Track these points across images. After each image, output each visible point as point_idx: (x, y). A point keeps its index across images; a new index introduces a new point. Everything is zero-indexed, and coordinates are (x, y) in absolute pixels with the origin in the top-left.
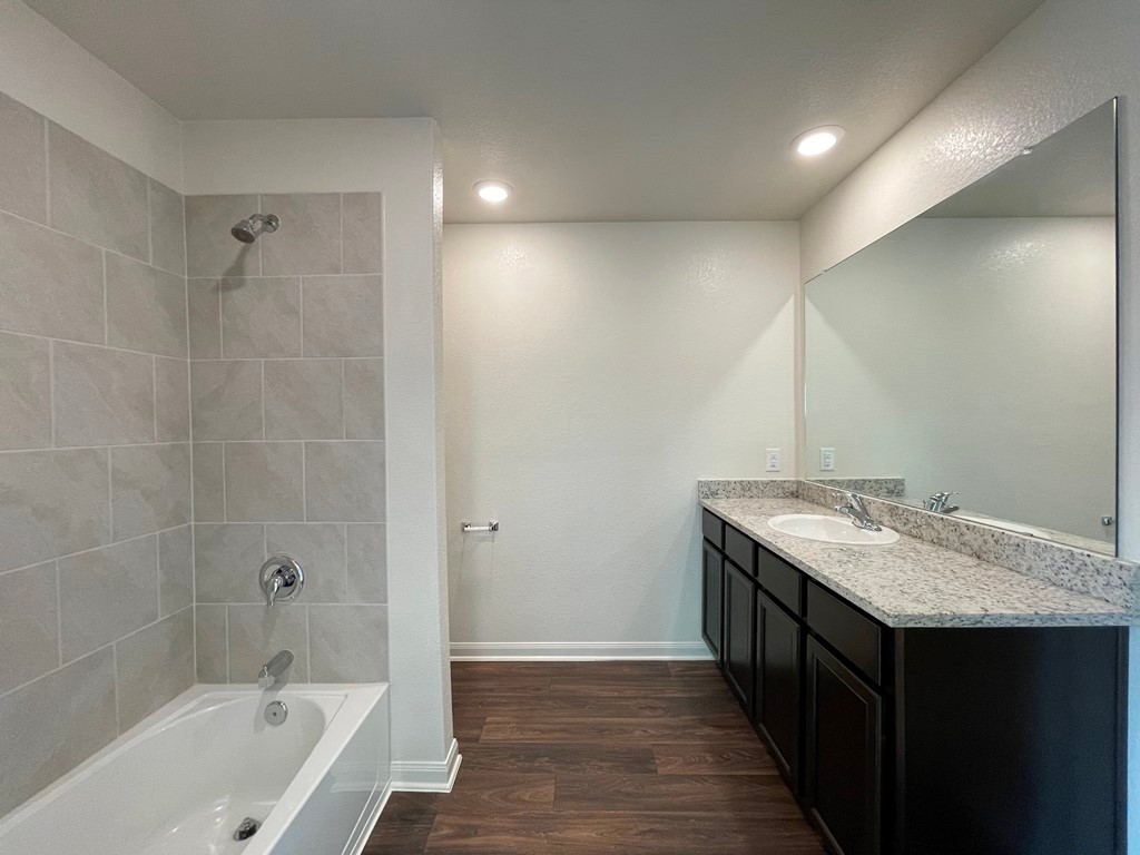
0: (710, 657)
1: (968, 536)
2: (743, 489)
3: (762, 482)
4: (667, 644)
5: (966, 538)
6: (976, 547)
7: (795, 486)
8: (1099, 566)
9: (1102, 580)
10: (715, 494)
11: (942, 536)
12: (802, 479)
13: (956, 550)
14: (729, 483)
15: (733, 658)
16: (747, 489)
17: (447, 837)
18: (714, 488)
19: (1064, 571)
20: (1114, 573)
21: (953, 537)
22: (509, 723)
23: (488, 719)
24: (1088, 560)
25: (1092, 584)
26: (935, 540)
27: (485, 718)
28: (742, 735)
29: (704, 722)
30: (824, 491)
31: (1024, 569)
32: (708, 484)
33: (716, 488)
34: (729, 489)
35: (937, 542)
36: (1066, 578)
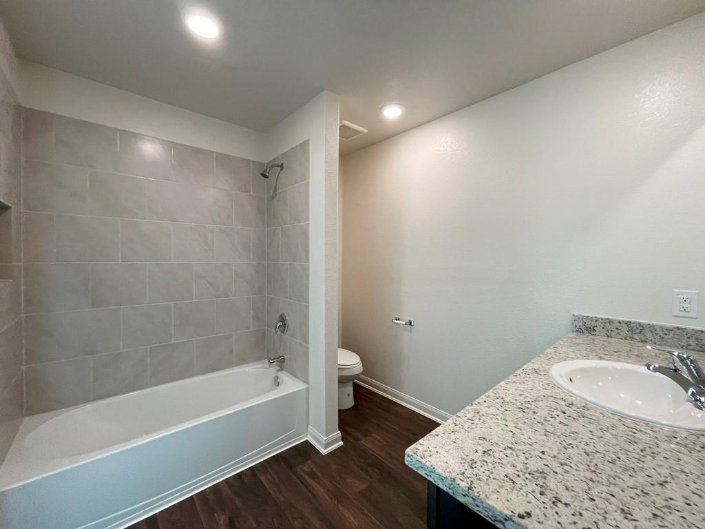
14: (610, 321)
17: (304, 472)
18: (590, 324)
22: (380, 442)
23: (374, 435)
27: (372, 433)
33: (593, 324)
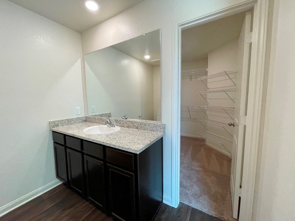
0: (60, 183)
1: (135, 124)
2: (68, 122)
3: (75, 118)
4: (39, 189)
5: (134, 124)
6: (136, 126)
7: (85, 118)
8: (159, 125)
9: (160, 128)
10: (57, 125)
11: (129, 125)
12: (86, 116)
13: (132, 128)
14: (63, 120)
15: (73, 176)
16: (69, 122)
18: (56, 123)
19: (153, 128)
20: (162, 126)
21: (131, 125)
24: (157, 125)
25: (158, 129)
26: (127, 126)
28: (80, 204)
29: (64, 210)
30: (95, 118)
31: (146, 129)
32: (54, 122)
33: (58, 123)
34: (62, 122)
35: (128, 127)
36: (154, 129)
